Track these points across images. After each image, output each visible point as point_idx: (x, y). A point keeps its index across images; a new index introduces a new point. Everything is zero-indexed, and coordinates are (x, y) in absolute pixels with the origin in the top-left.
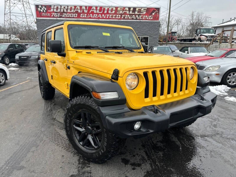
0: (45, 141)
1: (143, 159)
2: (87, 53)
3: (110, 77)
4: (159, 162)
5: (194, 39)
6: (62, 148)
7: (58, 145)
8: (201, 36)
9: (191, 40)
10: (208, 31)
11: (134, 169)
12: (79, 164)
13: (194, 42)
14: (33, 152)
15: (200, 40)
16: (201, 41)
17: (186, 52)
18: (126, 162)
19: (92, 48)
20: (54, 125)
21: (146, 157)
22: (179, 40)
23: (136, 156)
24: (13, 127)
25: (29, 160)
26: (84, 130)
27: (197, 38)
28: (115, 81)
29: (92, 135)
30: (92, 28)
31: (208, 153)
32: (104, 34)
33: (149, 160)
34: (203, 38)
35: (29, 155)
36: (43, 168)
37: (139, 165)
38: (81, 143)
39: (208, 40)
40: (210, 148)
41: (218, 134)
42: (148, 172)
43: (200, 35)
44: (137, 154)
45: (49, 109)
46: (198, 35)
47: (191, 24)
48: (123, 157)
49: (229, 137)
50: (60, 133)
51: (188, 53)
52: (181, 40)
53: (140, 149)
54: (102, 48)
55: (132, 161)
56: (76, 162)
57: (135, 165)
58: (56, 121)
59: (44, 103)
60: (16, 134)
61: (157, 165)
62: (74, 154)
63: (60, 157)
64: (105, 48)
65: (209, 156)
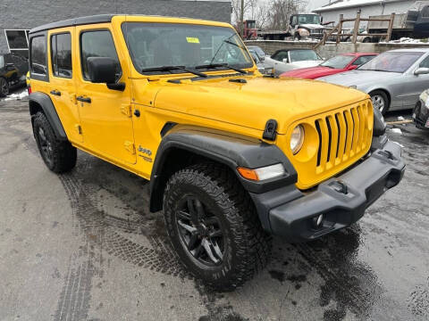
0: (109, 260)
1: (303, 266)
2: (169, 81)
3: (259, 135)
4: (331, 267)
5: (288, 35)
6: (152, 269)
7: (140, 265)
8: (299, 28)
9: (282, 37)
10: (310, 19)
11: (298, 287)
12: (201, 294)
13: (287, 40)
14: (99, 285)
15: (298, 35)
16: (300, 38)
17: (285, 60)
18: (279, 276)
19: (174, 71)
20: (108, 225)
21: (306, 263)
22: (259, 35)
23: (290, 262)
24: (25, 241)
25: (101, 305)
26: (195, 229)
27: (293, 32)
28: (271, 143)
29: (209, 240)
30: (167, 29)
31: (394, 240)
32: (190, 40)
33: (313, 266)
34: (302, 31)
35: (95, 293)
36: (138, 314)
37: (303, 278)
38: (193, 252)
39: (311, 36)
40: (391, 230)
41: (392, 205)
42: (323, 288)
43: (297, 26)
44: (290, 260)
45: (78, 193)
46: (294, 27)
47: (275, 5)
48: (270, 268)
49: (409, 208)
50: (130, 239)
51: (288, 62)
52: (265, 37)
53: (288, 249)
54: (190, 68)
55: (288, 272)
56: (193, 292)
57: (298, 280)
58: (108, 217)
59: (60, 182)
60: (39, 255)
61: (330, 273)
62: (182, 277)
63: (158, 288)
64: (197, 68)
65: (397, 244)
